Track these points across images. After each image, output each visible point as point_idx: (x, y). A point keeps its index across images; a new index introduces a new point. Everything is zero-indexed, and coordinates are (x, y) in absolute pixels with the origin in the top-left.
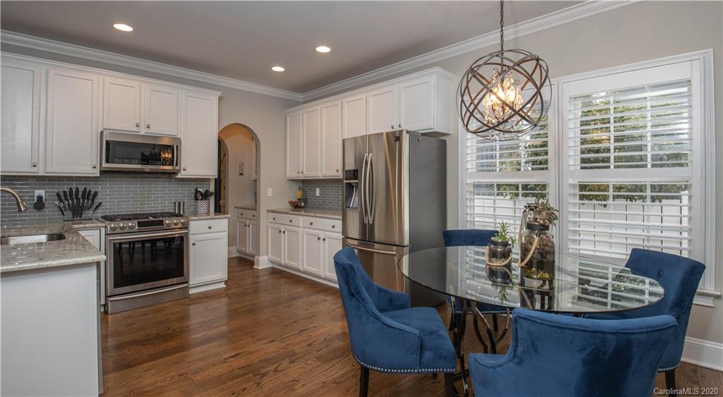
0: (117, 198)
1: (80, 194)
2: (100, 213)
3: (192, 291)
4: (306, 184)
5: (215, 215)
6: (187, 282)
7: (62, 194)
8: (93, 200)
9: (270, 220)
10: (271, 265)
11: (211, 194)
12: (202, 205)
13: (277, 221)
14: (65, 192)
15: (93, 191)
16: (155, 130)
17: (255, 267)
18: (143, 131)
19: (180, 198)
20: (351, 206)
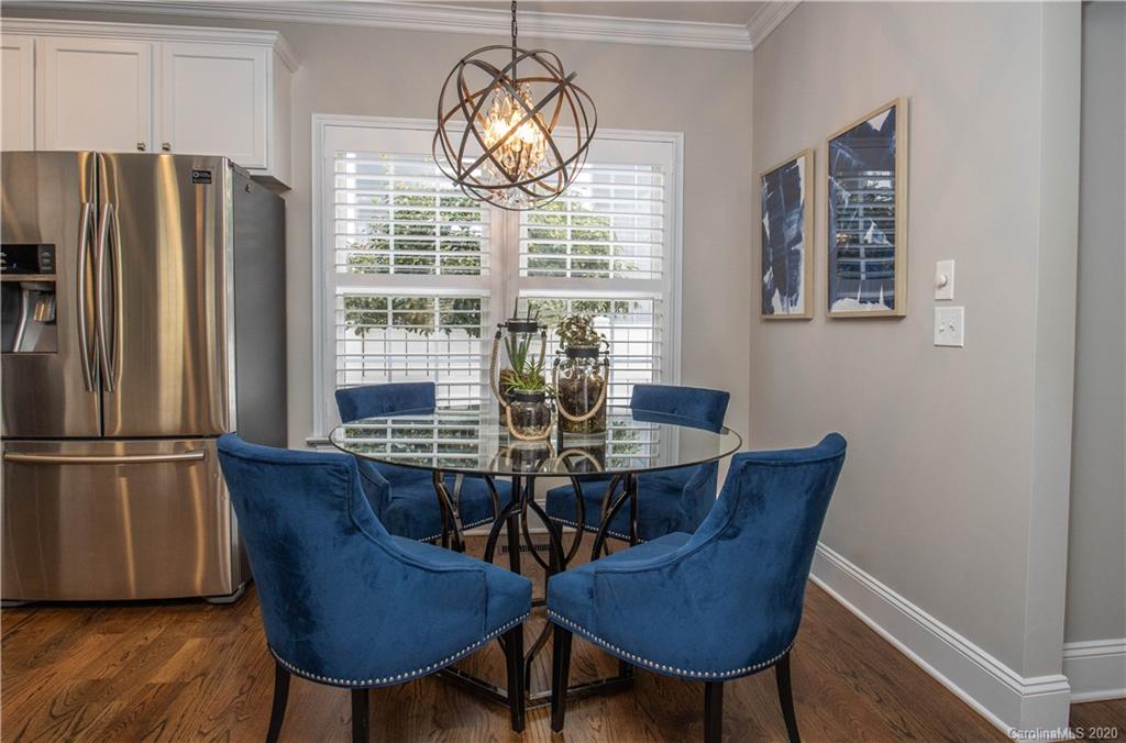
20: (16, 350)
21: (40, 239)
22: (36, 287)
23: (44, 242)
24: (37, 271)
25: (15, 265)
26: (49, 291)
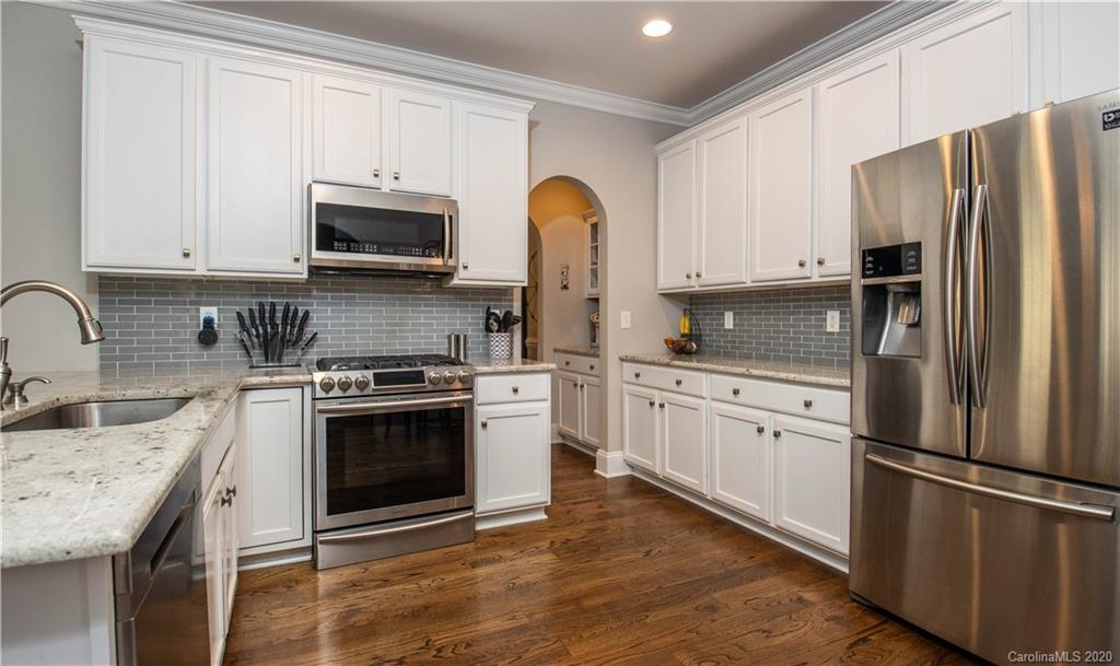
0: (344, 325)
1: (279, 315)
2: (314, 355)
3: (480, 527)
4: (697, 303)
5: (523, 363)
6: (471, 508)
7: (246, 315)
8: (301, 329)
9: (625, 378)
10: (628, 472)
11: (516, 320)
12: (499, 342)
13: (641, 380)
14: (251, 311)
15: (301, 310)
16: (409, 184)
17: (596, 471)
18: (387, 185)
19: (458, 328)
20: (880, 353)
21: (902, 239)
22: (901, 289)
23: (907, 242)
24: (899, 272)
25: (881, 268)
26: (914, 292)
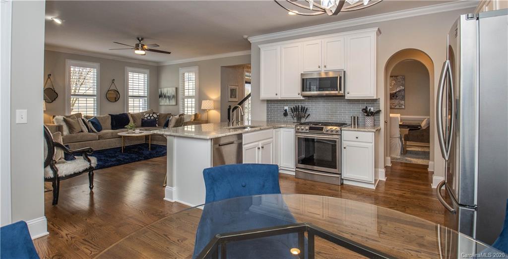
1: (300, 109)
3: (344, 183)
6: (340, 174)
8: (305, 113)
12: (367, 120)
14: (294, 108)
15: (306, 107)
16: (329, 68)
